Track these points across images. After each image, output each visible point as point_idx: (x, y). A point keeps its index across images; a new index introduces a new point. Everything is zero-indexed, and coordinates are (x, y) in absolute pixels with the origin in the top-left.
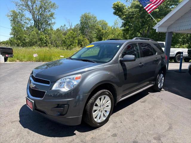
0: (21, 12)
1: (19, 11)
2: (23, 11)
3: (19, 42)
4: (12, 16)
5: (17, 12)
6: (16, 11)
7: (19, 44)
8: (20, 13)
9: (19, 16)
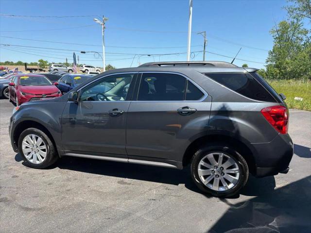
0: (295, 21)
1: (292, 20)
2: (300, 18)
3: (278, 71)
4: (277, 31)
5: (289, 22)
6: (287, 21)
7: (276, 75)
8: (293, 23)
9: (290, 29)
